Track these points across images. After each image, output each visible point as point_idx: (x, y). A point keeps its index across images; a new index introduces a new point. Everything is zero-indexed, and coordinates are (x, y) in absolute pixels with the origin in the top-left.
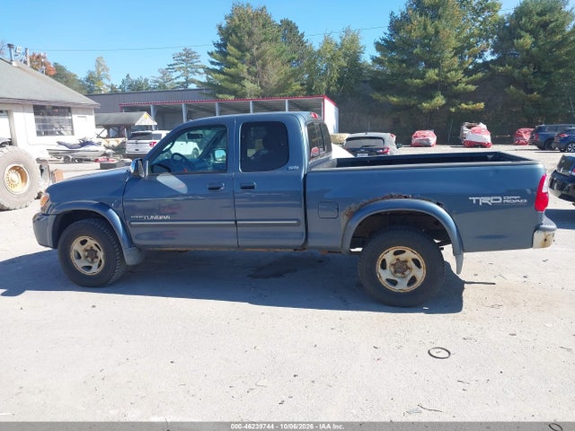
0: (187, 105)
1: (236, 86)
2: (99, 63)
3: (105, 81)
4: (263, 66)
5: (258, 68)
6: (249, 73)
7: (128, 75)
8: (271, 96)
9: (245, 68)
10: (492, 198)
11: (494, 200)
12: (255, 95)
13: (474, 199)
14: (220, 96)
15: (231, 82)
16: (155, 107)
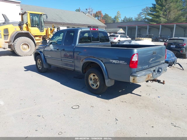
0: (138, 26)
1: (158, 19)
2: (118, 13)
3: (119, 18)
4: (170, 12)
5: (167, 13)
6: (163, 14)
7: (125, 17)
8: (171, 23)
9: (162, 12)
10: (116, 61)
11: (117, 62)
12: (165, 23)
13: (111, 60)
14: (151, 23)
15: (156, 18)
16: (128, 27)
